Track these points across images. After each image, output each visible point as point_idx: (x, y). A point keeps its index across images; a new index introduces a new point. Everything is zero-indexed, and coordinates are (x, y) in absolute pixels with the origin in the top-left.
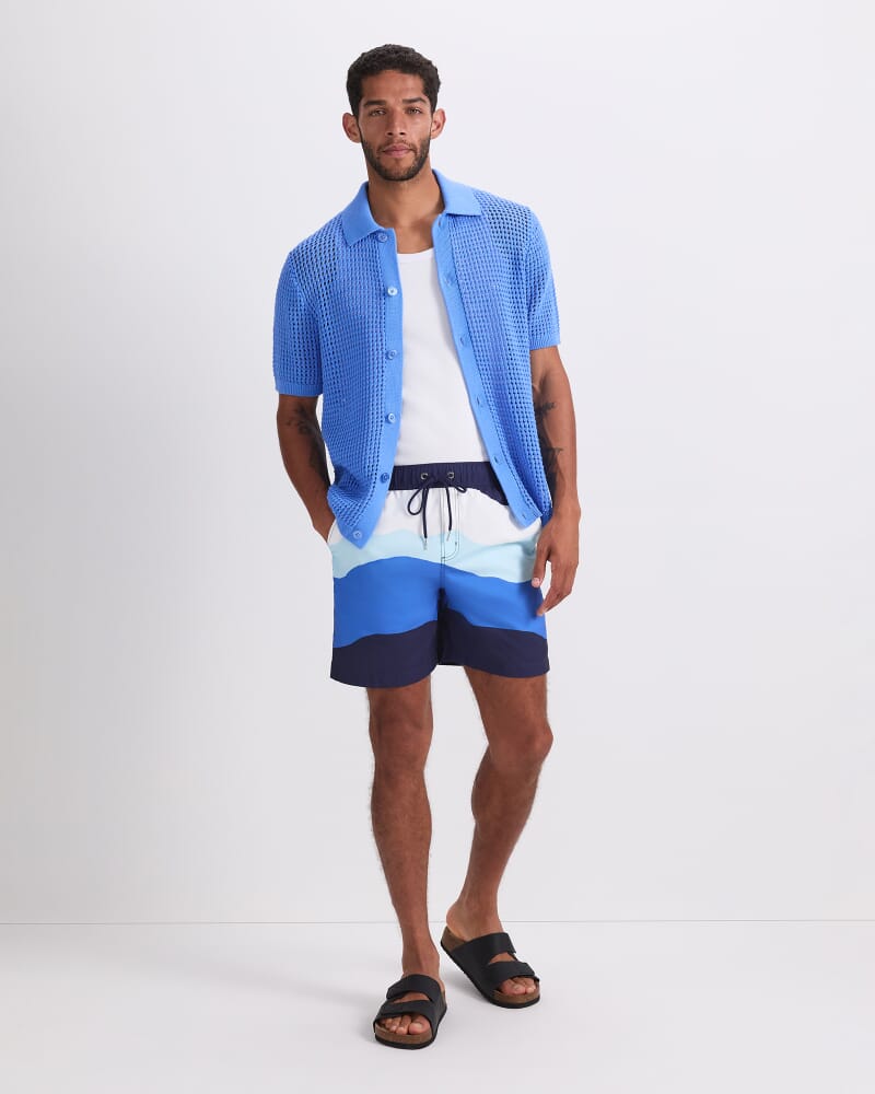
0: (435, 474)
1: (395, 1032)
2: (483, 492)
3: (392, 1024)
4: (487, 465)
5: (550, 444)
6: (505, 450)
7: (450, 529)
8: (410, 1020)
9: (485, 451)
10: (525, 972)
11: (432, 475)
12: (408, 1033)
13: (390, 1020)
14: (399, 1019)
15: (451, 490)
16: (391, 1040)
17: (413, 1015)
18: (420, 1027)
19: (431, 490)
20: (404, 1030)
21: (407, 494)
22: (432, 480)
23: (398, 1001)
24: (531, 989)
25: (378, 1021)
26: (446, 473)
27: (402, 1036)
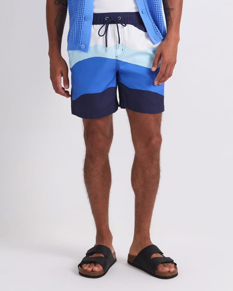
0: (112, 17)
1: (86, 270)
2: (135, 26)
3: (85, 266)
4: (137, 14)
5: (168, 6)
6: (147, 8)
7: (119, 43)
8: (94, 265)
9: (137, 7)
10: (169, 261)
11: (110, 18)
12: (92, 271)
13: (85, 265)
14: (89, 265)
15: (119, 25)
16: (84, 273)
17: (95, 263)
18: (98, 268)
19: (110, 25)
20: (90, 269)
21: (98, 26)
22: (110, 20)
23: (90, 257)
24: (172, 270)
25: (80, 265)
26: (117, 17)
27: (89, 272)
